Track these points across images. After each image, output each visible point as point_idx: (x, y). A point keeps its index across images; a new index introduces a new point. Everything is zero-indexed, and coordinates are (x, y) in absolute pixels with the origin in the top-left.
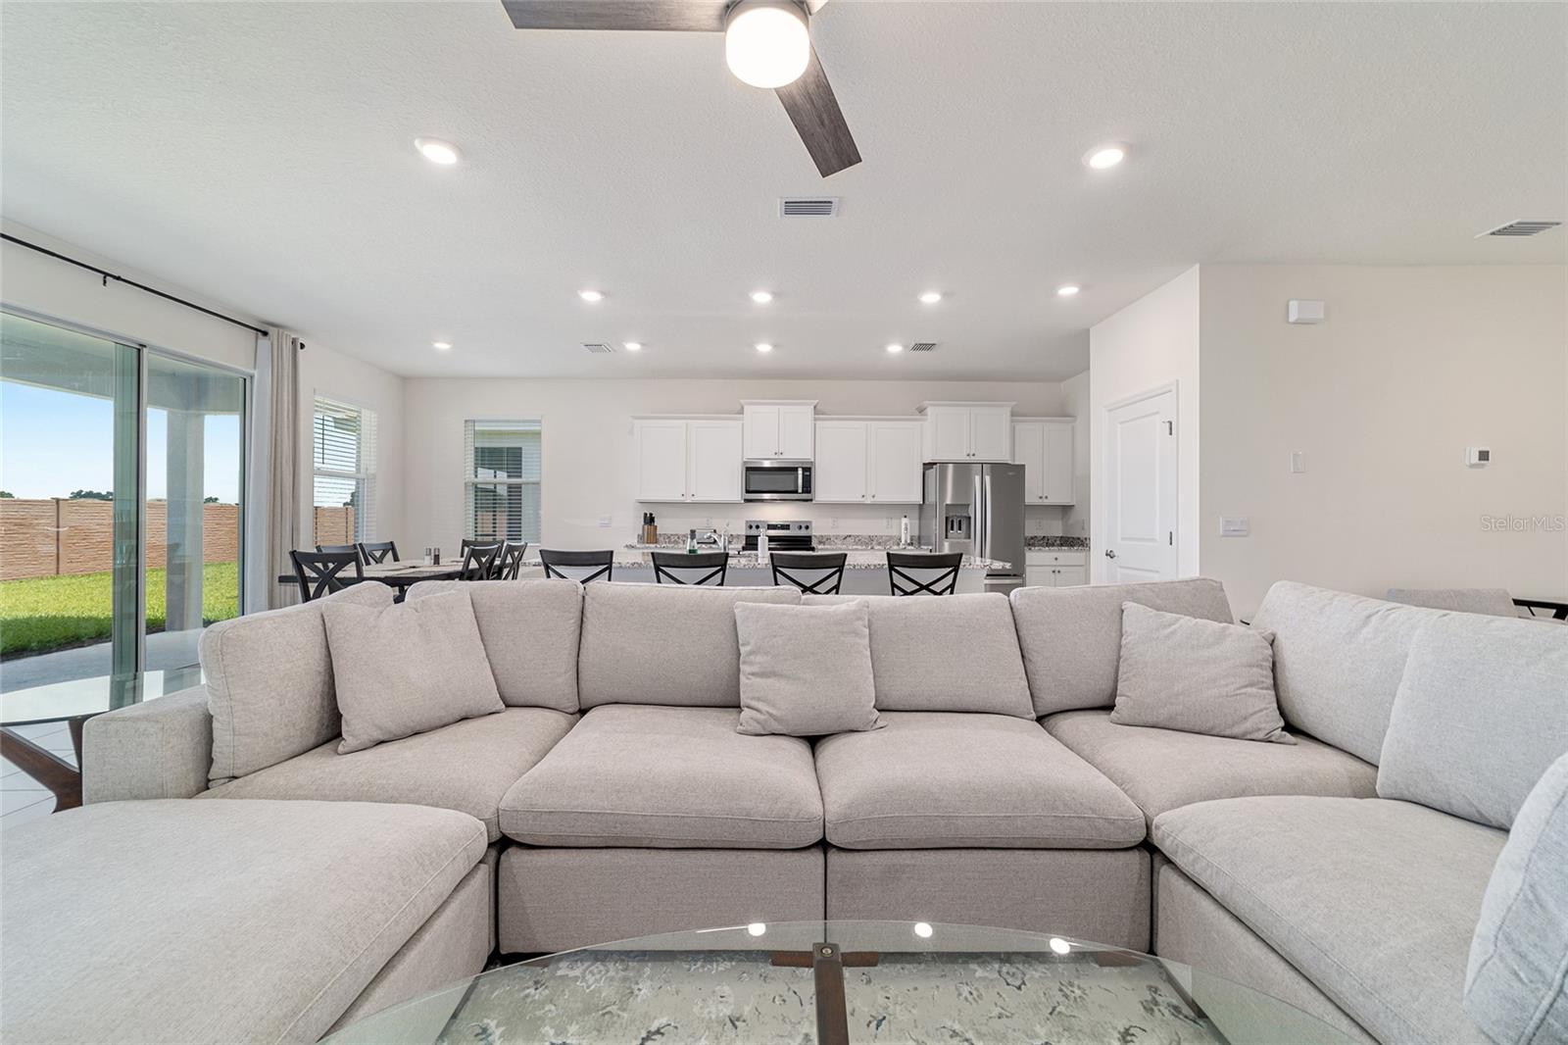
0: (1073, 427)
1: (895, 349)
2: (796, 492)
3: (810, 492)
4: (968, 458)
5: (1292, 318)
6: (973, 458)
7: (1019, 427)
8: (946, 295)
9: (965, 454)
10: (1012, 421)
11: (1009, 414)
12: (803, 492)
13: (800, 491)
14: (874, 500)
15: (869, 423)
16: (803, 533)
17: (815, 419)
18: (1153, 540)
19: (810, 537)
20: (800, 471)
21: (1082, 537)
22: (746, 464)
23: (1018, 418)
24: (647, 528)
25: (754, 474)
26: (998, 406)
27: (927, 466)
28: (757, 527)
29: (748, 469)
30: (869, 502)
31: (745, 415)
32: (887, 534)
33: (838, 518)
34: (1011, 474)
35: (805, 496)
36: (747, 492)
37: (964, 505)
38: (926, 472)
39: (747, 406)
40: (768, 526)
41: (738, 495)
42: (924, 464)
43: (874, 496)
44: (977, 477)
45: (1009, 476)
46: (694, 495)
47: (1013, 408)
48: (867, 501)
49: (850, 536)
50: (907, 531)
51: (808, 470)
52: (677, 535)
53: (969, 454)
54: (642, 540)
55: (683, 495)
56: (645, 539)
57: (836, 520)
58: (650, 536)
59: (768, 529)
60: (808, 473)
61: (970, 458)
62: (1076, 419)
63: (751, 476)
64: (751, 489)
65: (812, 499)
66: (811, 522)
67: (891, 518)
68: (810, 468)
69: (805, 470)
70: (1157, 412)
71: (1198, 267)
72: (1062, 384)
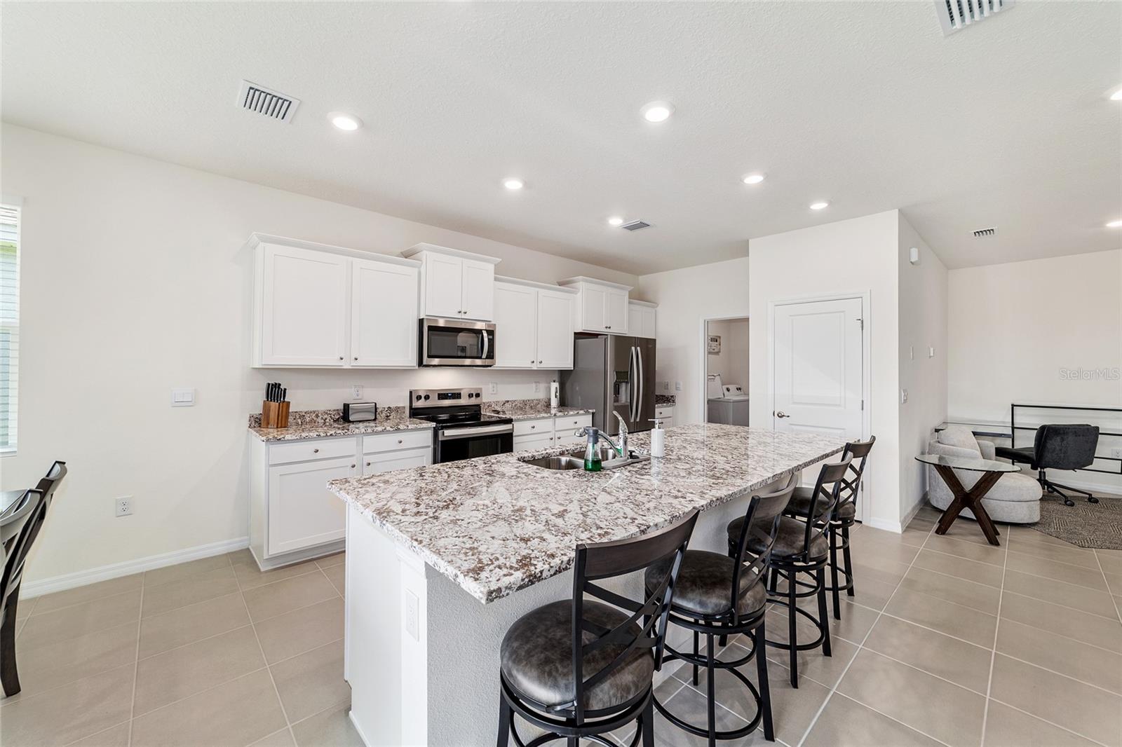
0: (656, 311)
1: (615, 222)
2: (480, 358)
3: (492, 359)
4: (606, 330)
7: (632, 307)
10: (629, 302)
11: (627, 297)
12: (487, 358)
13: (484, 356)
14: (542, 365)
15: (537, 289)
16: (473, 401)
19: (478, 406)
20: (485, 334)
22: (421, 322)
23: (631, 300)
24: (274, 405)
25: (438, 335)
26: (622, 288)
27: (578, 336)
28: (427, 397)
29: (431, 328)
30: (536, 369)
31: (424, 263)
32: (536, 398)
33: (497, 384)
34: (650, 346)
35: (488, 362)
36: (429, 356)
37: (624, 372)
38: (577, 341)
39: (427, 252)
40: (439, 394)
41: (412, 360)
42: (575, 333)
43: (541, 362)
44: (633, 348)
45: (648, 346)
46: (356, 359)
47: (629, 292)
48: (535, 367)
49: (508, 401)
50: (558, 394)
51: (491, 333)
52: (314, 412)
53: (607, 327)
54: (259, 422)
55: (342, 359)
56: (272, 421)
57: (495, 385)
58: (280, 418)
59: (439, 399)
60: (491, 337)
61: (608, 330)
62: (658, 305)
63: (433, 337)
64: (433, 354)
65: (490, 366)
66: (481, 389)
67: (539, 382)
68: (493, 332)
69: (489, 333)
70: (842, 312)
71: (897, 210)
72: (641, 277)
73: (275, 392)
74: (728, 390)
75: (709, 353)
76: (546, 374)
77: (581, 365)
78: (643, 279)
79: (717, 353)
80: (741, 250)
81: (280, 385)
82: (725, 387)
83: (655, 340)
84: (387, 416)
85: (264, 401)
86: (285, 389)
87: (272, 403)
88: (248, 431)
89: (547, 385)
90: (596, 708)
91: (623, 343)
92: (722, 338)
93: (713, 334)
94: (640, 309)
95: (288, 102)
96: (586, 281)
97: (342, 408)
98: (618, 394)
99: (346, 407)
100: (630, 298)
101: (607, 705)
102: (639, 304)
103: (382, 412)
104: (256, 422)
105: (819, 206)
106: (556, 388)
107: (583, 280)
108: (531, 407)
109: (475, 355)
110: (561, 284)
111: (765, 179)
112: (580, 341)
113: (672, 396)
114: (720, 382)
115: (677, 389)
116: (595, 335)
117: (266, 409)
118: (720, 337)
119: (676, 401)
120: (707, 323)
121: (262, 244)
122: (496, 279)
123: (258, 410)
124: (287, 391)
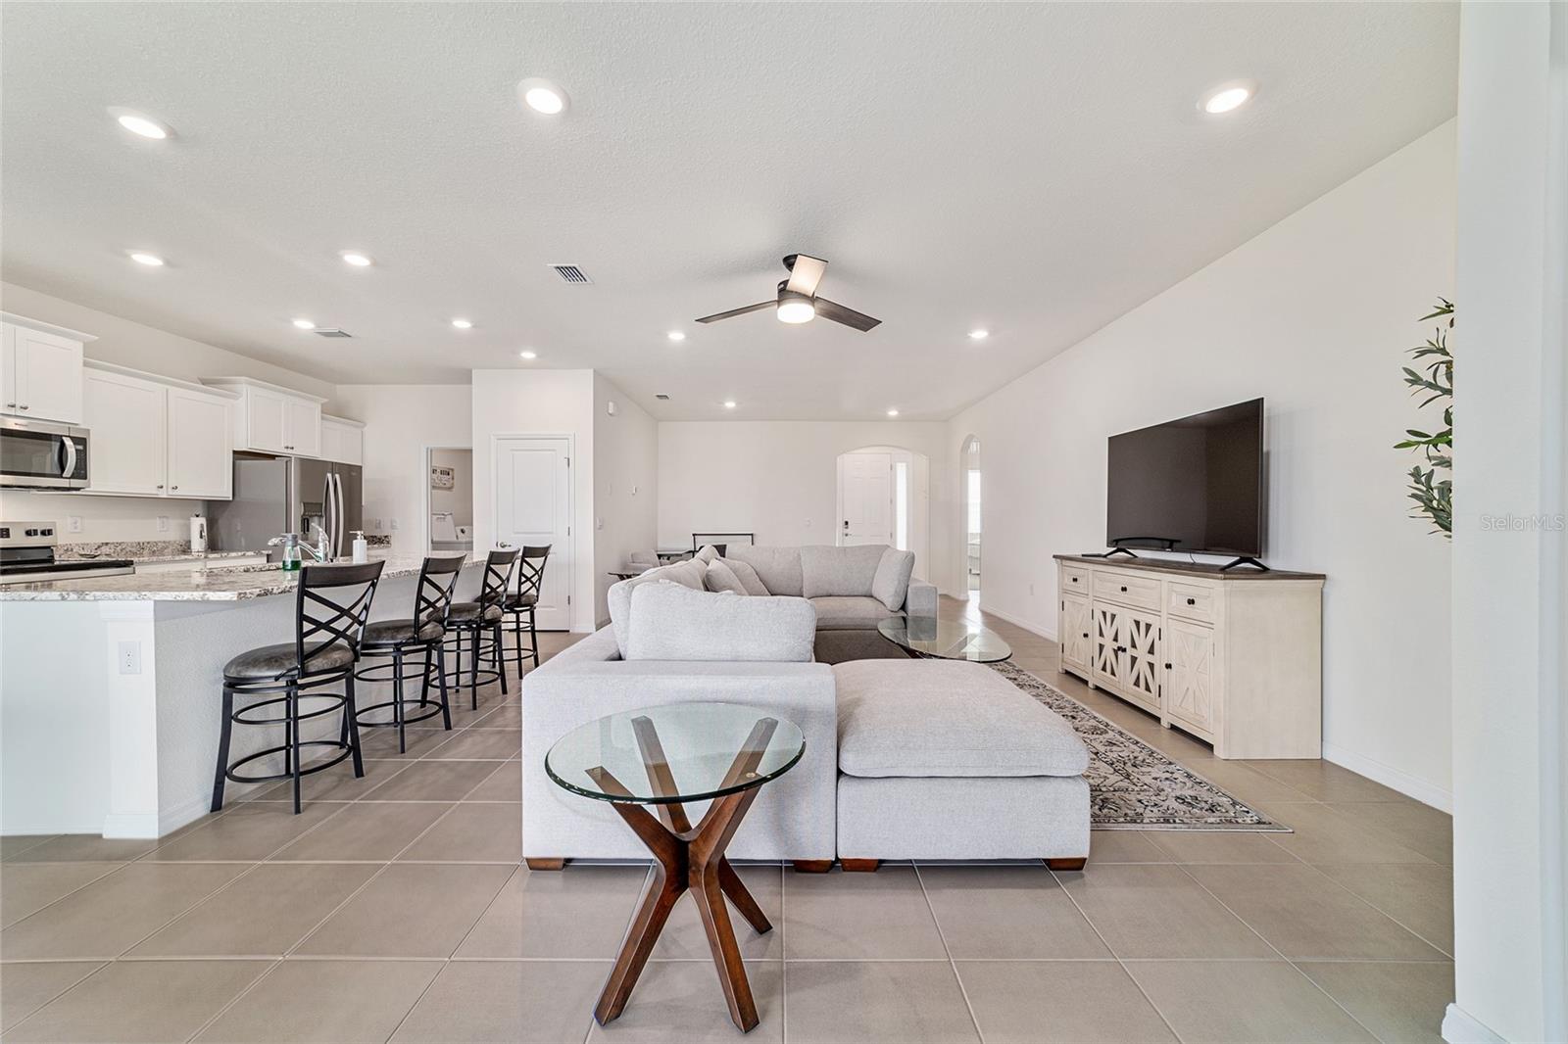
0: (363, 432)
2: (59, 475)
3: (85, 478)
4: (286, 450)
5: (610, 412)
7: (329, 425)
9: (283, 445)
10: (323, 418)
11: (320, 411)
12: (73, 476)
13: (69, 475)
14: (176, 492)
15: (166, 386)
16: (37, 541)
18: (552, 533)
19: (48, 547)
20: (70, 443)
21: (378, 534)
23: (325, 415)
26: (312, 400)
27: (238, 455)
30: (166, 496)
32: (162, 540)
33: (82, 518)
34: (354, 474)
35: (75, 483)
37: (316, 504)
38: (238, 462)
42: (234, 452)
43: (175, 487)
44: (329, 475)
45: (352, 476)
47: (322, 405)
48: (163, 494)
49: (107, 544)
50: (205, 534)
51: (81, 441)
53: (287, 448)
57: (79, 520)
60: (80, 447)
61: (290, 451)
62: (365, 425)
66: (54, 523)
67: (167, 517)
68: (85, 439)
69: (76, 440)
70: (553, 450)
71: (592, 371)
72: (338, 386)
74: (463, 531)
75: (434, 487)
76: (182, 505)
77: (244, 494)
78: (343, 391)
79: (450, 488)
80: (465, 377)
82: (458, 529)
83: (361, 467)
89: (182, 521)
90: (313, 670)
91: (312, 469)
92: (455, 472)
93: (441, 465)
94: (338, 429)
96: (251, 384)
98: (308, 530)
100: (322, 412)
101: (321, 668)
102: (339, 422)
105: (528, 355)
106: (202, 526)
107: (245, 382)
108: (154, 552)
109: (52, 472)
110: (204, 382)
111: (473, 327)
112: (244, 463)
113: (386, 537)
114: (452, 522)
115: (393, 527)
116: (273, 457)
118: (452, 470)
119: (392, 542)
120: (431, 452)
122: (86, 364)
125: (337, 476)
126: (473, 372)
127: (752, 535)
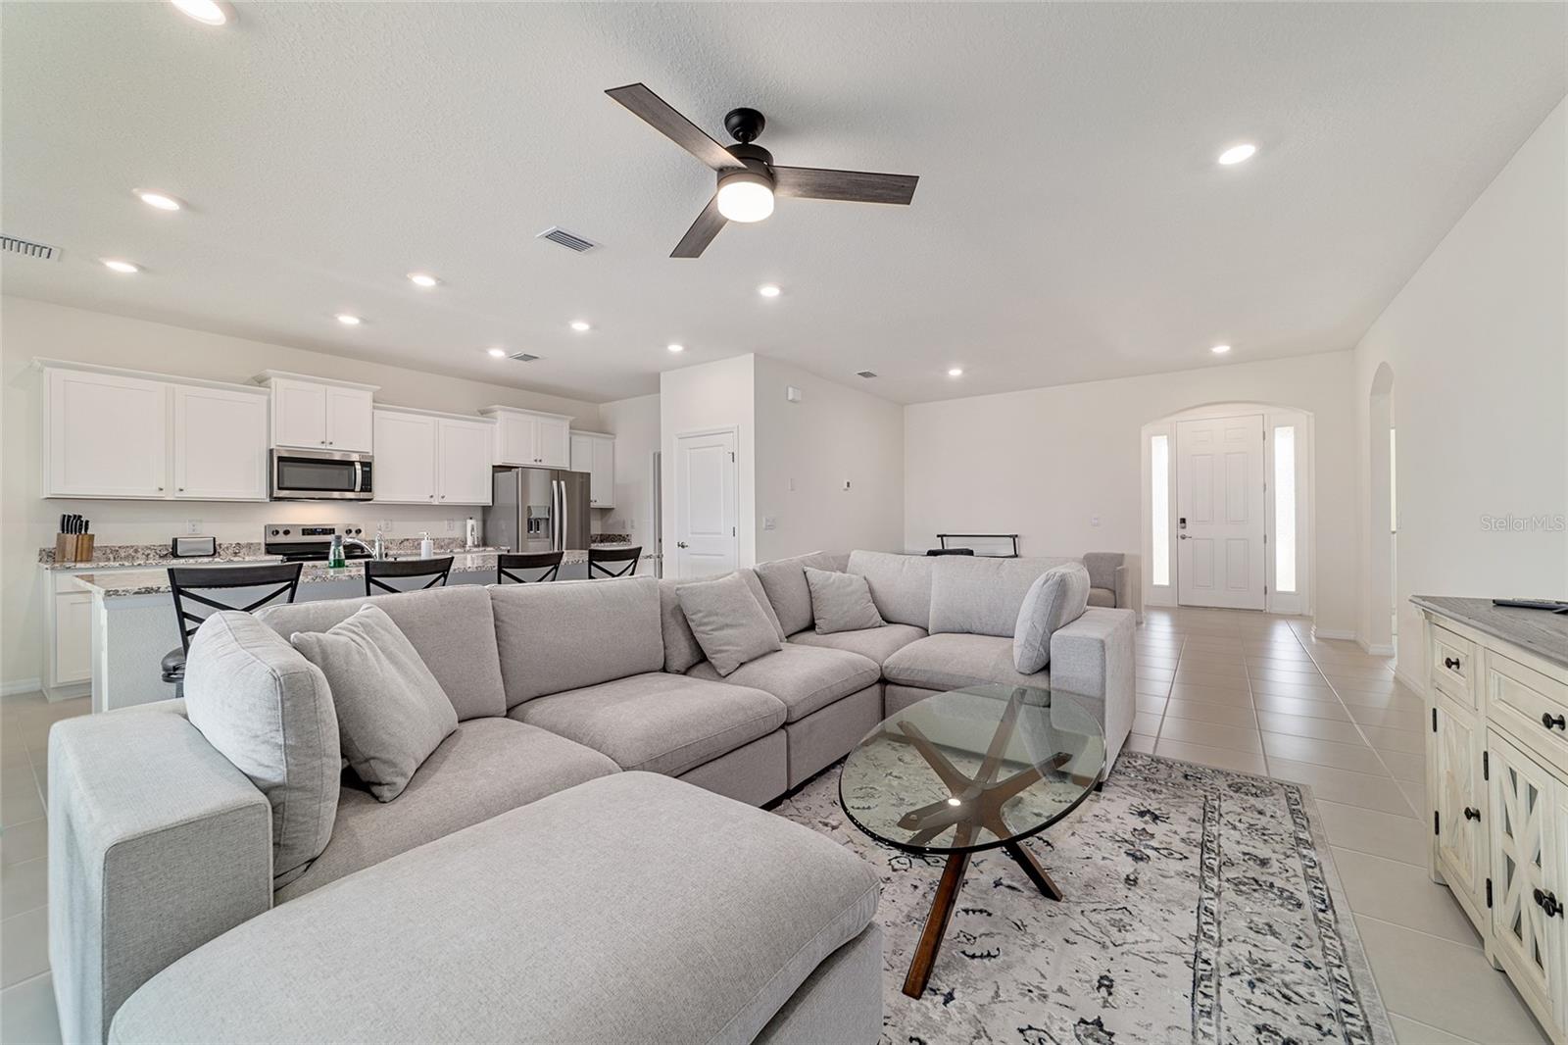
0: (614, 443)
1: (497, 353)
2: (353, 491)
3: (370, 491)
4: (535, 463)
5: (790, 398)
6: (539, 463)
7: (574, 438)
8: (594, 327)
9: (533, 458)
10: (570, 433)
11: (568, 427)
12: (362, 490)
13: (358, 488)
14: (442, 501)
15: (437, 419)
16: (354, 538)
17: (374, 408)
18: (720, 534)
20: (358, 466)
21: (623, 534)
22: (271, 451)
23: (573, 431)
24: (71, 538)
25: (290, 466)
26: (563, 419)
27: (497, 469)
28: (287, 533)
29: (281, 459)
30: (437, 503)
31: (274, 391)
32: (448, 537)
33: (391, 520)
34: (581, 480)
35: (366, 495)
36: (279, 488)
38: (496, 474)
39: (278, 380)
40: (303, 530)
41: (260, 492)
42: (494, 467)
43: (443, 497)
44: (555, 482)
46: (181, 490)
47: (571, 422)
48: (434, 502)
49: (408, 540)
50: (476, 532)
51: (367, 465)
52: (132, 547)
53: (537, 460)
54: (53, 557)
55: (161, 489)
56: (68, 556)
58: (79, 550)
59: (303, 534)
60: (368, 469)
62: (616, 436)
63: (286, 469)
64: (286, 485)
65: (370, 500)
66: (361, 525)
67: (453, 520)
68: (370, 463)
69: (363, 464)
70: (722, 445)
71: (752, 355)
72: (601, 405)
73: (73, 524)
76: (455, 510)
77: (500, 501)
81: (80, 517)
83: (589, 474)
84: (236, 553)
85: (59, 534)
86: (87, 522)
87: (69, 535)
88: (39, 567)
89: (458, 522)
94: (588, 442)
95: (47, 250)
96: (505, 410)
97: (171, 543)
99: (175, 541)
100: (571, 428)
103: (227, 548)
104: (49, 556)
107: (501, 409)
109: (346, 487)
112: (500, 475)
113: (628, 536)
115: (632, 527)
117: (61, 543)
120: (656, 456)
121: (47, 369)
122: (376, 407)
123: (52, 544)
124: (90, 524)
125: (563, 483)
126: (662, 375)
127: (1014, 537)
